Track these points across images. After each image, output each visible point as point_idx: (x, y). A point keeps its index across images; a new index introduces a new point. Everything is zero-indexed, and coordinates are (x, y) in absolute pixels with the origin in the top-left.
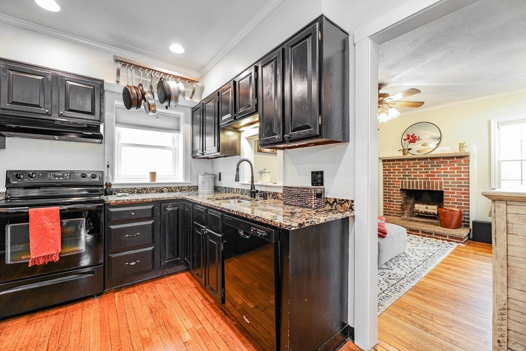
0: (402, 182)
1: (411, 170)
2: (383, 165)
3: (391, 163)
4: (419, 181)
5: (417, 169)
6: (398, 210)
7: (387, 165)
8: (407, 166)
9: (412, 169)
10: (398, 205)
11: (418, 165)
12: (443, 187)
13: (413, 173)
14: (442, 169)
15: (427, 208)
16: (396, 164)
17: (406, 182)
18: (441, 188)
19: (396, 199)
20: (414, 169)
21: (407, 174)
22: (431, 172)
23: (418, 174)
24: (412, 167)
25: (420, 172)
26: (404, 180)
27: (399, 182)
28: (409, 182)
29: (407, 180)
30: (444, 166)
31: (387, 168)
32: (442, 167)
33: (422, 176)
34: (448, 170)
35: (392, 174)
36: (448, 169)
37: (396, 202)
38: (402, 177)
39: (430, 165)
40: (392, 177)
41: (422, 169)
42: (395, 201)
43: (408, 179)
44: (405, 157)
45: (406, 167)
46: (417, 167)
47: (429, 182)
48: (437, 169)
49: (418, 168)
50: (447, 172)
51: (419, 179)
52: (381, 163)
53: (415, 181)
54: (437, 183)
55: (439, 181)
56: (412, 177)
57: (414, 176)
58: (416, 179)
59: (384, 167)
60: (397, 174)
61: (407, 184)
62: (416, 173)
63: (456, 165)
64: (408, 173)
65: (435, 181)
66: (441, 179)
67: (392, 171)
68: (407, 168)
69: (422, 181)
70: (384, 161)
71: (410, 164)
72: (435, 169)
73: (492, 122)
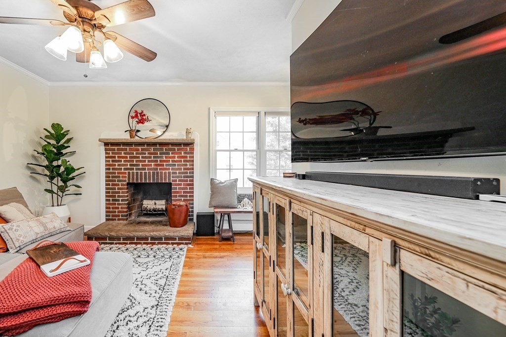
0: (129, 173)
1: (139, 157)
2: (106, 150)
3: (116, 148)
4: (147, 171)
5: (145, 157)
6: (124, 212)
7: (110, 150)
8: (135, 152)
10: (124, 204)
12: (172, 179)
13: (141, 161)
14: (170, 158)
15: (155, 204)
16: (122, 150)
17: (133, 173)
18: (169, 179)
19: (122, 197)
20: (142, 157)
21: (135, 163)
22: (160, 161)
23: (147, 163)
24: (140, 154)
25: (149, 161)
26: (131, 171)
27: (125, 173)
28: (137, 173)
29: (135, 171)
30: (172, 154)
31: (111, 155)
32: (171, 155)
33: (151, 165)
34: (176, 159)
35: (117, 164)
36: (176, 157)
37: (122, 200)
38: (129, 167)
39: (159, 152)
40: (117, 167)
41: (150, 157)
42: (120, 199)
43: (137, 169)
44: (133, 140)
45: (133, 153)
46: (145, 154)
47: (157, 173)
48: (166, 157)
49: (147, 155)
50: (175, 161)
51: (148, 169)
52: (103, 148)
53: (143, 171)
54: (165, 173)
55: (167, 171)
56: (141, 167)
57: (142, 165)
58: (145, 169)
59: (106, 153)
60: (123, 163)
61: (135, 177)
62: (145, 161)
63: (182, 152)
64: (136, 161)
65: (164, 171)
66: (169, 169)
67: (117, 159)
68: (135, 155)
69: (151, 171)
70: (106, 144)
71: (138, 150)
72: (164, 157)
73: (211, 110)
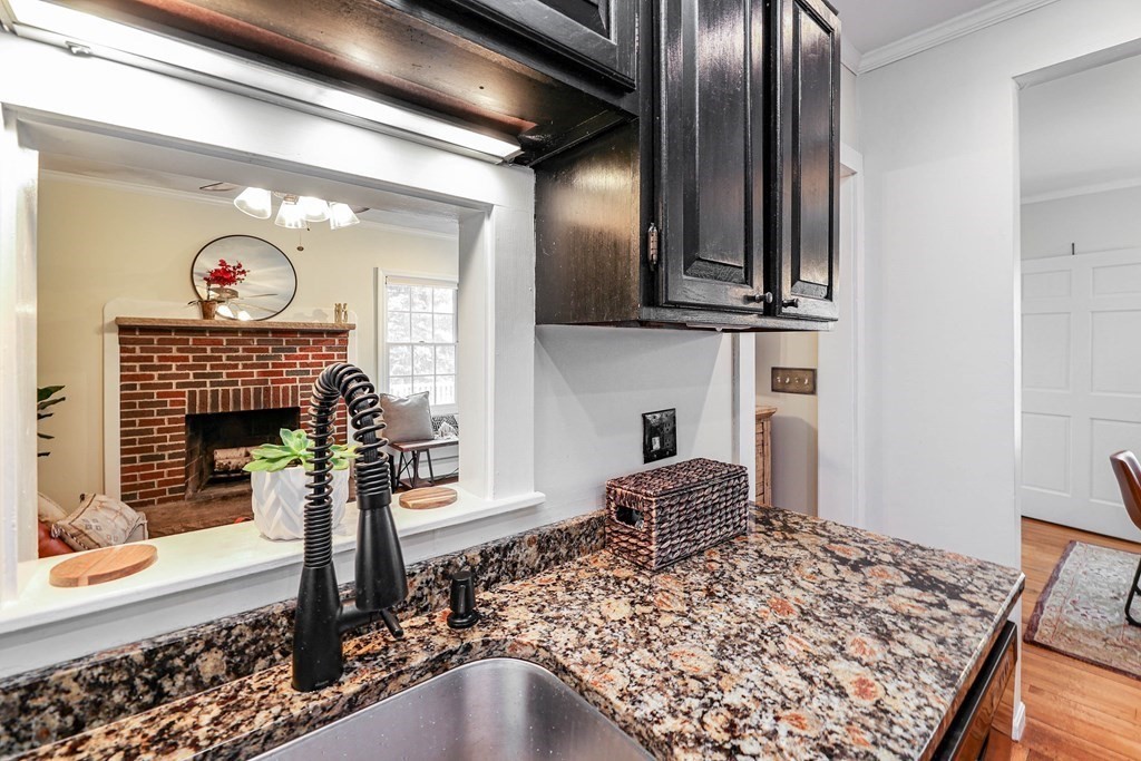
0: (192, 394)
1: (220, 358)
2: (121, 341)
3: (156, 338)
4: (241, 388)
5: (237, 358)
6: (176, 481)
7: (135, 342)
8: (209, 348)
9: (224, 356)
10: (179, 464)
11: (241, 348)
12: (300, 399)
13: (225, 367)
14: (297, 358)
16: (174, 342)
17: (203, 393)
18: (295, 400)
19: (172, 447)
20: (228, 358)
21: (208, 370)
22: (274, 365)
23: (240, 369)
24: (224, 351)
25: (245, 366)
26: (197, 390)
27: (183, 394)
28: (215, 393)
29: (209, 388)
30: (301, 350)
31: (138, 353)
32: (298, 353)
33: (251, 374)
34: (310, 360)
35: (156, 374)
36: (310, 357)
37: (171, 457)
38: (191, 379)
39: (270, 348)
40: (155, 381)
41: (251, 358)
42: (166, 453)
43: (212, 384)
44: (207, 323)
45: (205, 350)
46: (237, 351)
47: (267, 390)
48: (287, 358)
49: (240, 353)
50: (308, 365)
51: (244, 383)
52: (113, 339)
53: (231, 388)
54: (285, 389)
55: (290, 385)
56: (225, 379)
57: (228, 375)
58: (236, 383)
59: (123, 350)
60: (174, 371)
61: (209, 400)
62: (236, 366)
63: (324, 348)
64: (212, 367)
65: (282, 386)
66: (294, 380)
67: (156, 362)
68: (209, 353)
69: (252, 387)
70: (124, 330)
71: (220, 343)
72: (283, 358)
73: (380, 273)
